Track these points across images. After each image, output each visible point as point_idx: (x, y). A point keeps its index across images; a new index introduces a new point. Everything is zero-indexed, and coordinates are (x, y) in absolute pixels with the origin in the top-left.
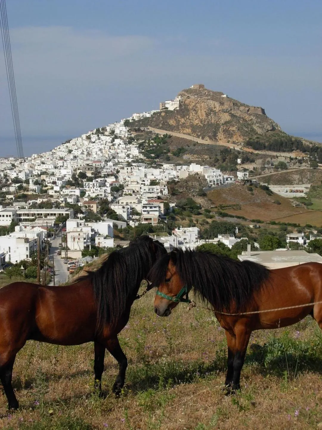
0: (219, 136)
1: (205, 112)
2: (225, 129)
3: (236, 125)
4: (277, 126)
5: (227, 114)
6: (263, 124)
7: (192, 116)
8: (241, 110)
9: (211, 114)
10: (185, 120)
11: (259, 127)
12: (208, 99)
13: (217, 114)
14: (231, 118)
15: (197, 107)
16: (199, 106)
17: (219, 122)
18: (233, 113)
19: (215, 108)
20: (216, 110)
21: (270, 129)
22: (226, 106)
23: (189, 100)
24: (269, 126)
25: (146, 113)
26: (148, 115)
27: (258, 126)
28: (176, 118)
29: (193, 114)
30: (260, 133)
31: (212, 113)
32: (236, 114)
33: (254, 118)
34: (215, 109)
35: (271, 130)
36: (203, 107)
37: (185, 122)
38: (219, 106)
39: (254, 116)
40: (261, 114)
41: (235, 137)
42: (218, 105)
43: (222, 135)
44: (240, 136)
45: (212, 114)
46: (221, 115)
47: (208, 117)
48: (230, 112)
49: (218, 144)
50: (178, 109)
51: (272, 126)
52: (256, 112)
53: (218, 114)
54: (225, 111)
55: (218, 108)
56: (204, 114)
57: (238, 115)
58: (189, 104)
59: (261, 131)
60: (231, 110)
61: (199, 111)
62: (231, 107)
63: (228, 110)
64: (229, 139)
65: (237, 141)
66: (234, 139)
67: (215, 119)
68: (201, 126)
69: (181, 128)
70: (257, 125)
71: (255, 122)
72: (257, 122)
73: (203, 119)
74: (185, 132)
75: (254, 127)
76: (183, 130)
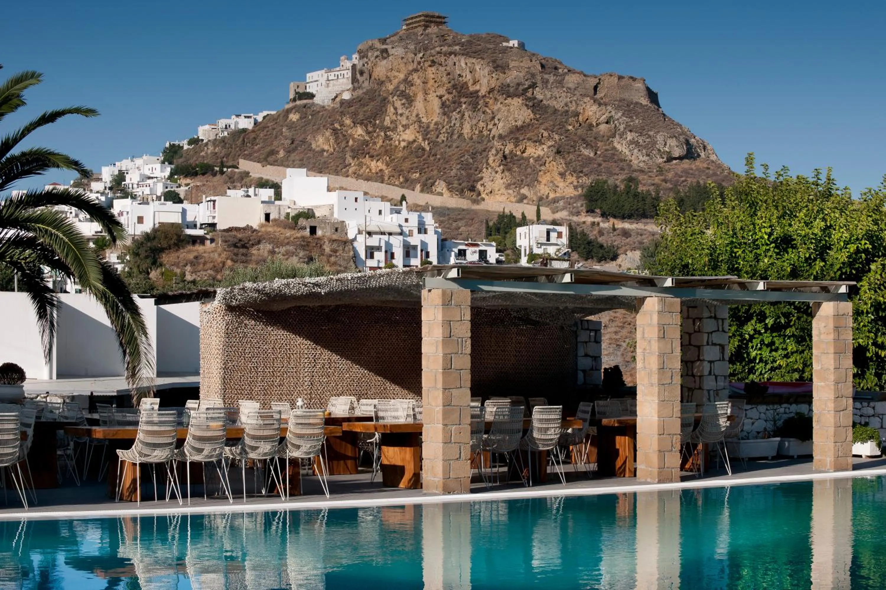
0: (486, 180)
1: (441, 97)
2: (511, 152)
3: (549, 138)
4: (705, 148)
5: (520, 100)
6: (651, 133)
7: (394, 117)
8: (571, 85)
9: (460, 104)
10: (368, 133)
11: (637, 144)
12: (451, 54)
13: (481, 102)
14: (532, 116)
15: (411, 84)
16: (418, 81)
17: (490, 131)
18: (540, 97)
19: (475, 83)
20: (477, 92)
21: (677, 152)
22: (515, 73)
23: (385, 62)
24: (672, 142)
25: (238, 116)
26: (245, 123)
27: (632, 142)
28: (337, 126)
29: (396, 109)
30: (642, 165)
31: (463, 100)
32: (553, 103)
33: (620, 114)
34: (477, 87)
35: (681, 158)
36: (431, 82)
37: (367, 138)
38: (490, 73)
39: (618, 108)
40: (645, 101)
41: (544, 179)
42: (486, 71)
43: (499, 176)
44: (562, 175)
45: (464, 106)
46: (496, 108)
47: (450, 118)
48: (529, 94)
49: (482, 206)
50: (347, 96)
51: (687, 142)
52: (626, 95)
53: (486, 105)
54: (512, 90)
55: (484, 81)
56: (436, 104)
57: (559, 105)
58: (387, 77)
59: (646, 158)
60: (533, 86)
61: (420, 97)
62: (533, 75)
63: (521, 88)
64: (524, 191)
65: (552, 196)
66: (543, 190)
67: (474, 122)
68: (424, 149)
69: (353, 158)
70: (630, 136)
71: (622, 127)
72: (627, 126)
73: (432, 126)
74: (364, 170)
75: (618, 147)
76: (360, 165)
